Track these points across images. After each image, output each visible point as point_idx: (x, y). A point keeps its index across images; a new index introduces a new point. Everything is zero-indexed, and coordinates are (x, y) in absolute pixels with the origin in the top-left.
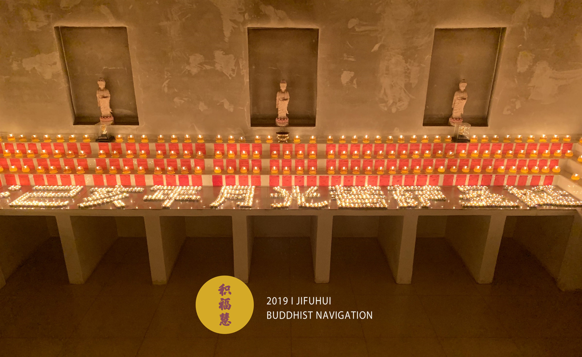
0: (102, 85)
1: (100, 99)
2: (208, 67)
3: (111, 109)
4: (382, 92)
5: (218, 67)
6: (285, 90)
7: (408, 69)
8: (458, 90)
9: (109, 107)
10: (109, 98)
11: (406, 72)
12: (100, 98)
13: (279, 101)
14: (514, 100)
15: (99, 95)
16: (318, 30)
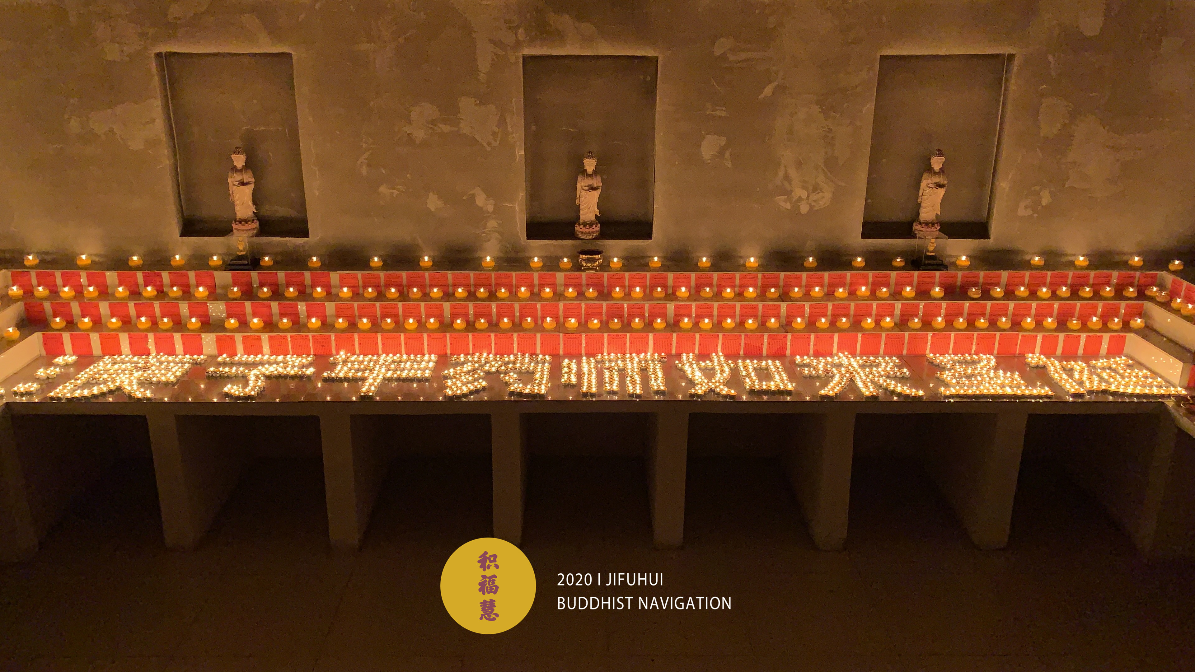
0: (239, 160)
1: (235, 188)
2: (446, 128)
3: (255, 206)
4: (781, 174)
5: (465, 128)
6: (593, 170)
7: (830, 130)
8: (929, 169)
9: (250, 203)
10: (252, 186)
11: (825, 137)
12: (235, 186)
13: (582, 191)
14: (1038, 188)
15: (233, 179)
16: (656, 59)
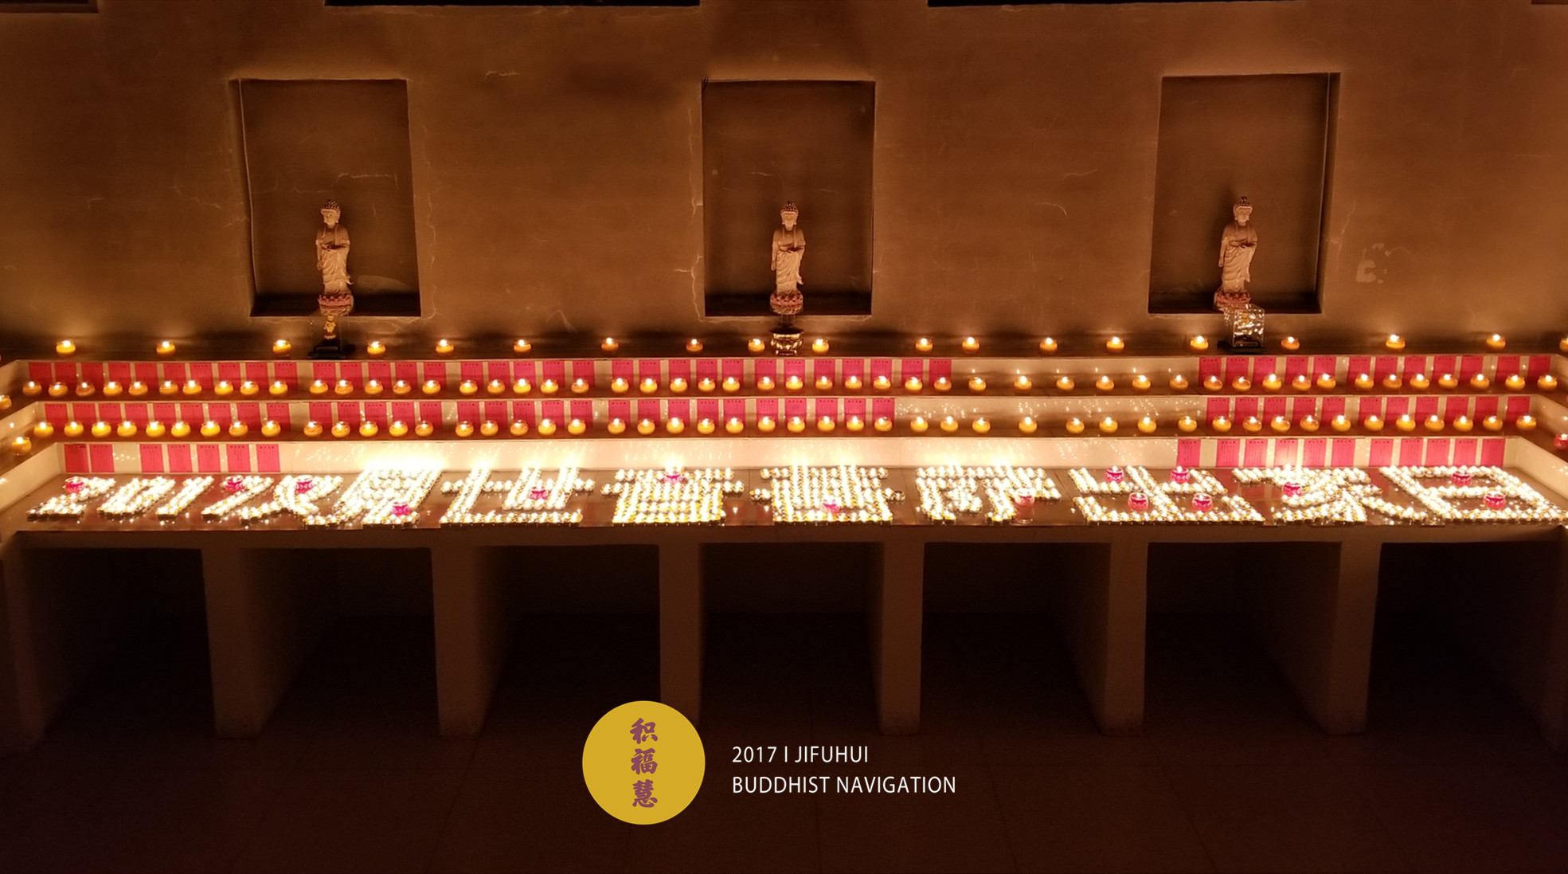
1: (323, 251)
6: (794, 226)
8: (1232, 222)
12: (323, 248)
13: (779, 252)
14: (1382, 245)
15: (321, 241)
16: (873, 84)
